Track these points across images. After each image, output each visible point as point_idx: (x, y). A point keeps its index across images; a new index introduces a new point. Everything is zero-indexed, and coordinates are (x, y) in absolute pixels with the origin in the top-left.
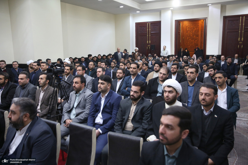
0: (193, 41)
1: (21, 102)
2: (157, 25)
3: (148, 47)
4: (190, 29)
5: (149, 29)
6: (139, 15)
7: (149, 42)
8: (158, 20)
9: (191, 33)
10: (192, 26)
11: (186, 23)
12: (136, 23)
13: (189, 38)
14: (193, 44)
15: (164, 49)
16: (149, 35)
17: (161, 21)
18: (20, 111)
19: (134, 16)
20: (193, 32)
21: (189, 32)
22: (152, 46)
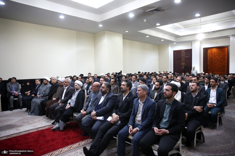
0: (221, 63)
1: (107, 84)
2: (189, 52)
3: (183, 68)
4: (217, 54)
5: (183, 55)
6: (175, 45)
7: (183, 64)
8: (190, 48)
9: (219, 58)
10: (219, 52)
11: (215, 50)
12: (173, 51)
13: (217, 61)
14: (221, 66)
15: (194, 69)
16: (183, 59)
17: (192, 49)
18: (106, 88)
19: (172, 46)
20: (221, 56)
21: (217, 56)
22: (185, 67)
